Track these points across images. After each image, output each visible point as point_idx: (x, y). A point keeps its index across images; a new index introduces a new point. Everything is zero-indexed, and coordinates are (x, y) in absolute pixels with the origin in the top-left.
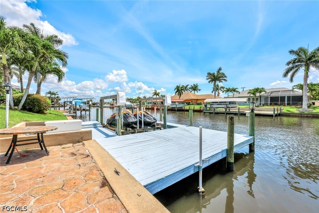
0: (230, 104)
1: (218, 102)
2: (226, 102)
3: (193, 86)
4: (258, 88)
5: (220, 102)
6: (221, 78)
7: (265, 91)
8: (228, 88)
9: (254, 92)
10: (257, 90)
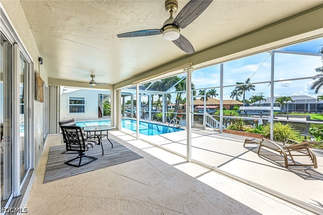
0: (264, 112)
1: (253, 110)
2: (260, 110)
3: (211, 91)
4: (285, 97)
5: (254, 110)
6: (250, 88)
7: (292, 100)
8: (254, 96)
9: (282, 100)
10: (285, 99)
